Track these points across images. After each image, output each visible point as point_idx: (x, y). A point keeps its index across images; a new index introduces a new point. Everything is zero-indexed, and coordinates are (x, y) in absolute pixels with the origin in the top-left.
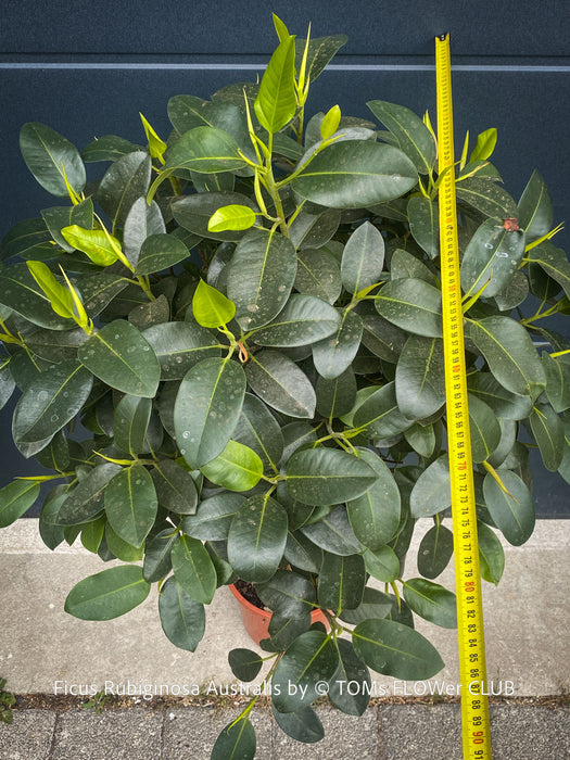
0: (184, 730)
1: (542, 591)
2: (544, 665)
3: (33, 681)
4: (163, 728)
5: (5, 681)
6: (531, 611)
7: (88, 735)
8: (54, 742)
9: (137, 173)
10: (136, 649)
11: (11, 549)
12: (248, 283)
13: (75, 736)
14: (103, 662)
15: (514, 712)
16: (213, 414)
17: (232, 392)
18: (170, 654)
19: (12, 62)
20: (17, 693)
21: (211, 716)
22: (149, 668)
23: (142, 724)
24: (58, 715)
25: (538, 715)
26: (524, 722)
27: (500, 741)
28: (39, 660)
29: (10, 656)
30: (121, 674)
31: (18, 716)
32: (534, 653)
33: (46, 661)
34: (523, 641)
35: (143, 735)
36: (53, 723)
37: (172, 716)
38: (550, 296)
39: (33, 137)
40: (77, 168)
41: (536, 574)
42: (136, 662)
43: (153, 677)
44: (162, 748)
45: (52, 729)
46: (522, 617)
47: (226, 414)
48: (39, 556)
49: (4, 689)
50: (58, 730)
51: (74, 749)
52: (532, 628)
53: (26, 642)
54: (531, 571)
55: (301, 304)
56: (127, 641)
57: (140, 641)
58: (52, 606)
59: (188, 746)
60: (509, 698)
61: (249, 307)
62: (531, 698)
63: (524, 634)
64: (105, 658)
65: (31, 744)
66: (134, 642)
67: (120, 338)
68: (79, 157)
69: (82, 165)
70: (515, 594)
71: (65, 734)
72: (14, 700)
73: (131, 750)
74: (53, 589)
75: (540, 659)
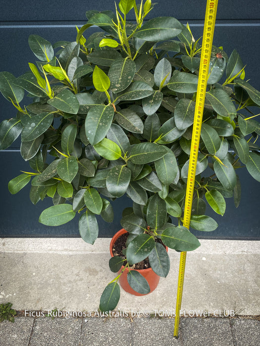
0: (91, 327)
1: (255, 270)
2: (257, 302)
3: (24, 305)
4: (82, 326)
5: (12, 305)
6: (250, 278)
7: (48, 328)
8: (32, 331)
9: (74, 50)
10: (71, 292)
11: (17, 250)
12: (116, 77)
13: (42, 329)
14: (56, 297)
15: (243, 322)
16: (101, 124)
17: (108, 116)
18: (86, 294)
19: (26, 25)
20: (17, 310)
21: (103, 321)
22: (76, 300)
23: (72, 324)
24: (35, 320)
25: (254, 323)
26: (248, 326)
27: (237, 334)
28: (27, 296)
29: (15, 294)
30: (64, 302)
31: (17, 319)
32: (252, 297)
33: (30, 296)
34: (247, 292)
35: (73, 329)
36: (32, 323)
37: (86, 321)
38: (244, 100)
39: (33, 39)
40: (50, 50)
41: (253, 263)
42: (71, 297)
43: (78, 304)
44: (81, 334)
45: (32, 325)
46: (246, 281)
47: (106, 123)
48: (30, 253)
49: (11, 308)
50: (34, 325)
51: (41, 334)
52: (251, 286)
53: (22, 289)
54: (250, 262)
55: (137, 85)
56: (67, 289)
57: (73, 289)
58: (34, 274)
59: (93, 334)
60: (240, 316)
61: (116, 85)
62: (250, 316)
63: (247, 288)
64: (57, 296)
65: (22, 331)
66: (70, 289)
67: (64, 95)
68: (51, 47)
69: (52, 49)
70: (243, 272)
71: (38, 327)
72: (15, 313)
73: (67, 335)
74: (35, 267)
75: (255, 299)
